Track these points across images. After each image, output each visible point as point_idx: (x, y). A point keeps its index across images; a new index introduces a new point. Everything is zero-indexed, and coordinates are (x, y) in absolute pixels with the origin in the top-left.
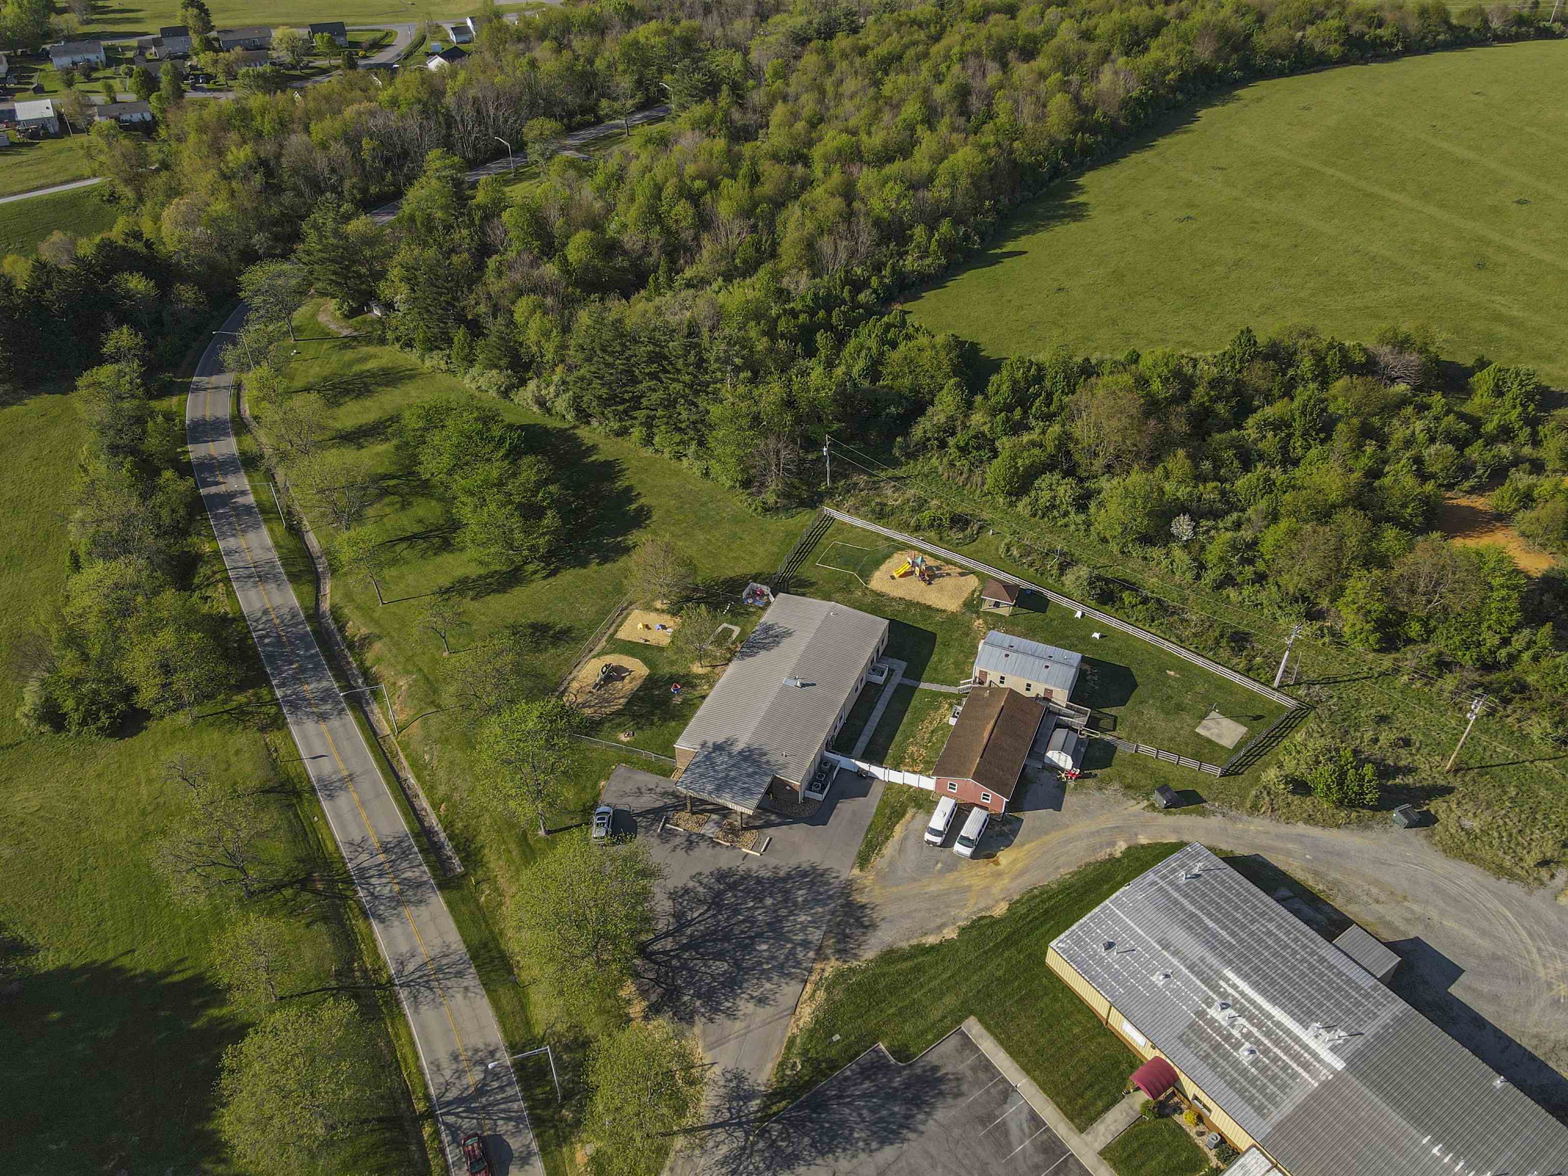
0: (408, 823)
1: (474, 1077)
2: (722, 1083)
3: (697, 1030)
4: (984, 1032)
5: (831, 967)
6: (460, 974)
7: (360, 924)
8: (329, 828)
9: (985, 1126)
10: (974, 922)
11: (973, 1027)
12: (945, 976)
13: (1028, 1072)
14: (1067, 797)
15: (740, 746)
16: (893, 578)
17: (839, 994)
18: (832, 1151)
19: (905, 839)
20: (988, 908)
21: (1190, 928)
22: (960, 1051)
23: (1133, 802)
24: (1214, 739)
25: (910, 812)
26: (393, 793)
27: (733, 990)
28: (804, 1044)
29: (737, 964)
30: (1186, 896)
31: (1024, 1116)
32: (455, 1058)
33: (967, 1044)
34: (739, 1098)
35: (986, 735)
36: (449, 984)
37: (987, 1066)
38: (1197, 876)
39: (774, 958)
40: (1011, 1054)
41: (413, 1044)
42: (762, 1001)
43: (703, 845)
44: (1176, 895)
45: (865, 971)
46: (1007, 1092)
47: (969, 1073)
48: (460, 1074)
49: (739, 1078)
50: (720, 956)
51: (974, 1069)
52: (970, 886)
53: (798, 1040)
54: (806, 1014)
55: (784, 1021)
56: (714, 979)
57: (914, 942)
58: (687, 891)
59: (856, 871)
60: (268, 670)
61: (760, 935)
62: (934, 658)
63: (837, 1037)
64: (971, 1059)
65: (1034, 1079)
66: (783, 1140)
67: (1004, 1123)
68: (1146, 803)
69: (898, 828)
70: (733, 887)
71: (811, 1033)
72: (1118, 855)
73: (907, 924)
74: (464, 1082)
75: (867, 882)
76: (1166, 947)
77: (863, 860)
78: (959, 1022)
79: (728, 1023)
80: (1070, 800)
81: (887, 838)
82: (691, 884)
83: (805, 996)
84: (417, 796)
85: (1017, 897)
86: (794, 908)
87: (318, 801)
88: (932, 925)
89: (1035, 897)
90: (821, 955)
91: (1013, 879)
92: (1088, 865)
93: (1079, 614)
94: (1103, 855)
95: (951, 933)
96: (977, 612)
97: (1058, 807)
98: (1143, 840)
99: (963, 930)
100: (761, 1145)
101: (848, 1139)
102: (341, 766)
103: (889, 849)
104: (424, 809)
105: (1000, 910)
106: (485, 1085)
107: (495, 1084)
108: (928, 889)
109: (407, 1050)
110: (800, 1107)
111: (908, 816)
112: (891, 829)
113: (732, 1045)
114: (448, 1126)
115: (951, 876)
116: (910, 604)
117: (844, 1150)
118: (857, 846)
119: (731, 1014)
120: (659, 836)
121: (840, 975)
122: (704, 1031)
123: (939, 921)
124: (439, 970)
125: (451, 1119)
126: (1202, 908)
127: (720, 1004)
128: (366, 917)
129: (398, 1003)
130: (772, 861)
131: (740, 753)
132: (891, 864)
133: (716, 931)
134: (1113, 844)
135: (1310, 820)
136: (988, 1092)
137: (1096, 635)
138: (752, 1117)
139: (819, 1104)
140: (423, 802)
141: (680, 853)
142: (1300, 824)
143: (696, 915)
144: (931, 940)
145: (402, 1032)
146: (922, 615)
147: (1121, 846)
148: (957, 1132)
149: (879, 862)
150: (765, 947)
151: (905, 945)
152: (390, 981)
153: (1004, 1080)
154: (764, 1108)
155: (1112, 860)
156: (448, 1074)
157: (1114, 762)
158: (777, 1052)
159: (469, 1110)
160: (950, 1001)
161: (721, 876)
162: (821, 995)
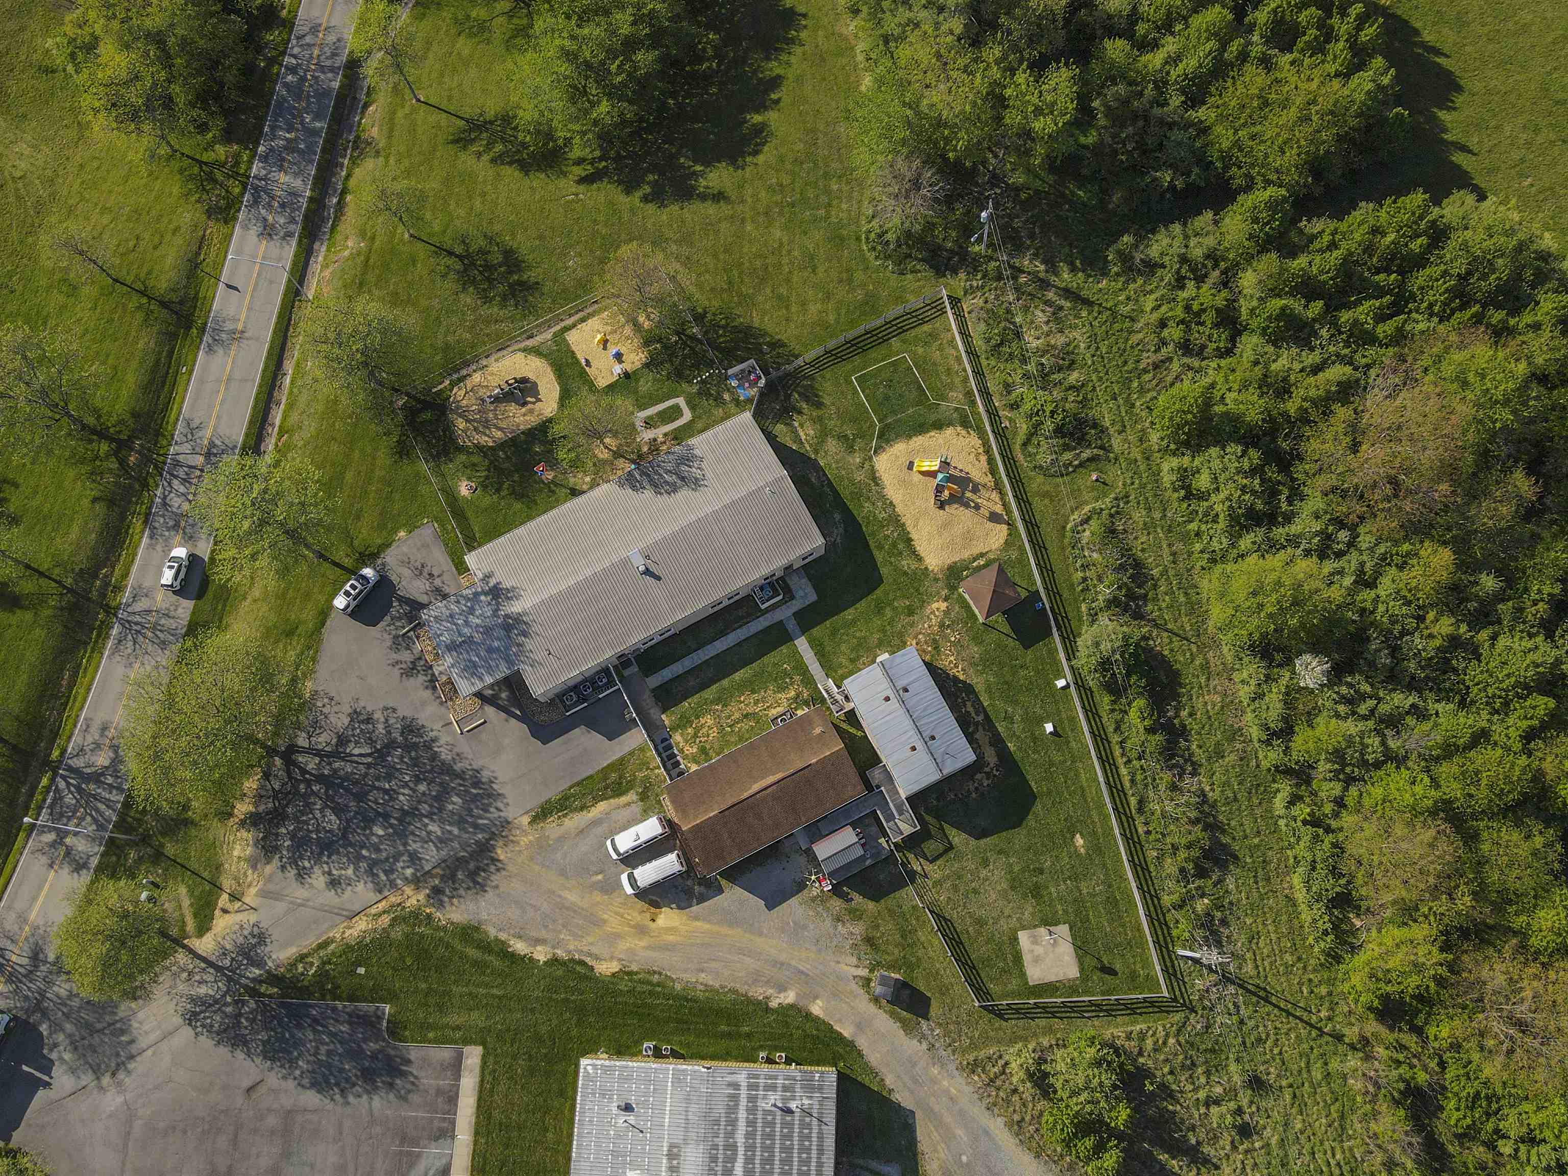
0: (247, 435)
1: (102, 759)
2: (246, 933)
3: (268, 869)
4: (477, 1070)
5: (414, 898)
6: (163, 645)
7: (137, 524)
8: (186, 390)
9: (402, 1144)
10: (572, 960)
11: (473, 1056)
12: (495, 991)
13: (477, 1133)
14: (794, 901)
15: (515, 608)
16: (911, 466)
17: (397, 933)
18: (273, 1059)
19: (595, 823)
20: (597, 958)
21: (714, 1159)
22: (444, 1067)
23: (854, 960)
24: (1027, 959)
25: (632, 796)
26: (260, 386)
27: (321, 854)
28: (333, 953)
29: (345, 831)
30: (751, 1123)
31: (439, 1164)
32: (104, 728)
33: (456, 1067)
34: (246, 955)
35: (756, 787)
36: (150, 648)
37: (452, 1099)
38: (789, 1111)
39: (378, 850)
40: (479, 1106)
41: (89, 689)
42: (334, 883)
43: (421, 678)
44: (742, 1115)
45: (438, 928)
46: (447, 1133)
47: (432, 1092)
48: (98, 746)
49: (261, 938)
50: (338, 810)
51: (439, 1092)
52: (605, 921)
53: (333, 946)
54: (362, 925)
55: (338, 919)
56: (318, 831)
57: (503, 936)
58: (369, 720)
59: (525, 820)
60: (266, 129)
61: (386, 816)
62: (849, 614)
63: (361, 971)
64: (445, 1083)
65: (476, 1143)
66: (247, 1019)
67: (419, 1155)
68: (864, 972)
69: (602, 806)
70: (409, 747)
71: (349, 948)
72: (774, 1004)
73: (513, 913)
74: (93, 759)
75: (524, 840)
76: (671, 1156)
77: (542, 814)
78: (467, 1041)
79: (295, 884)
80: (794, 907)
81: (583, 808)
82: (378, 715)
83: (373, 911)
84: (278, 404)
85: (634, 968)
86: (437, 812)
87: (198, 348)
88: (534, 934)
89: (649, 983)
90: (417, 882)
91: (648, 948)
92: (734, 991)
93: (1061, 683)
94: (758, 992)
95: (541, 955)
96: (953, 588)
97: (770, 906)
98: (817, 1009)
99: (555, 961)
100: (229, 1009)
101: (293, 1063)
102: (243, 317)
103: (574, 821)
104: (273, 425)
105: (606, 968)
106: (103, 774)
107: (110, 780)
108: (566, 894)
109: (82, 691)
110: (282, 1005)
111: (624, 799)
112: (596, 800)
113: (280, 907)
114: (57, 790)
115: (598, 897)
116: (895, 520)
117: (282, 1066)
118: (553, 793)
119: (301, 875)
120: (396, 637)
121: (416, 915)
122: (271, 876)
123: (543, 934)
124: (155, 627)
125: (62, 784)
126: (751, 1148)
127: (301, 858)
128: (146, 522)
129: (108, 636)
130: (464, 747)
131: (507, 616)
132: (562, 839)
133: (356, 783)
134: (782, 989)
135: (1017, 1126)
136: (431, 1120)
137: (1049, 728)
138: (243, 981)
139: (297, 1015)
140: (277, 414)
141: (396, 672)
142: (1000, 1121)
143: (356, 751)
144: (520, 947)
145: (91, 670)
146: (894, 545)
147: (790, 997)
148: (378, 1130)
149: (552, 828)
150: (381, 832)
151: (492, 932)
152: (118, 608)
153: (453, 1123)
154: (258, 981)
155: (763, 1007)
156: (90, 739)
157: (890, 901)
158: (310, 942)
159: (79, 789)
160: (477, 1018)
161: (411, 728)
162: (386, 920)
